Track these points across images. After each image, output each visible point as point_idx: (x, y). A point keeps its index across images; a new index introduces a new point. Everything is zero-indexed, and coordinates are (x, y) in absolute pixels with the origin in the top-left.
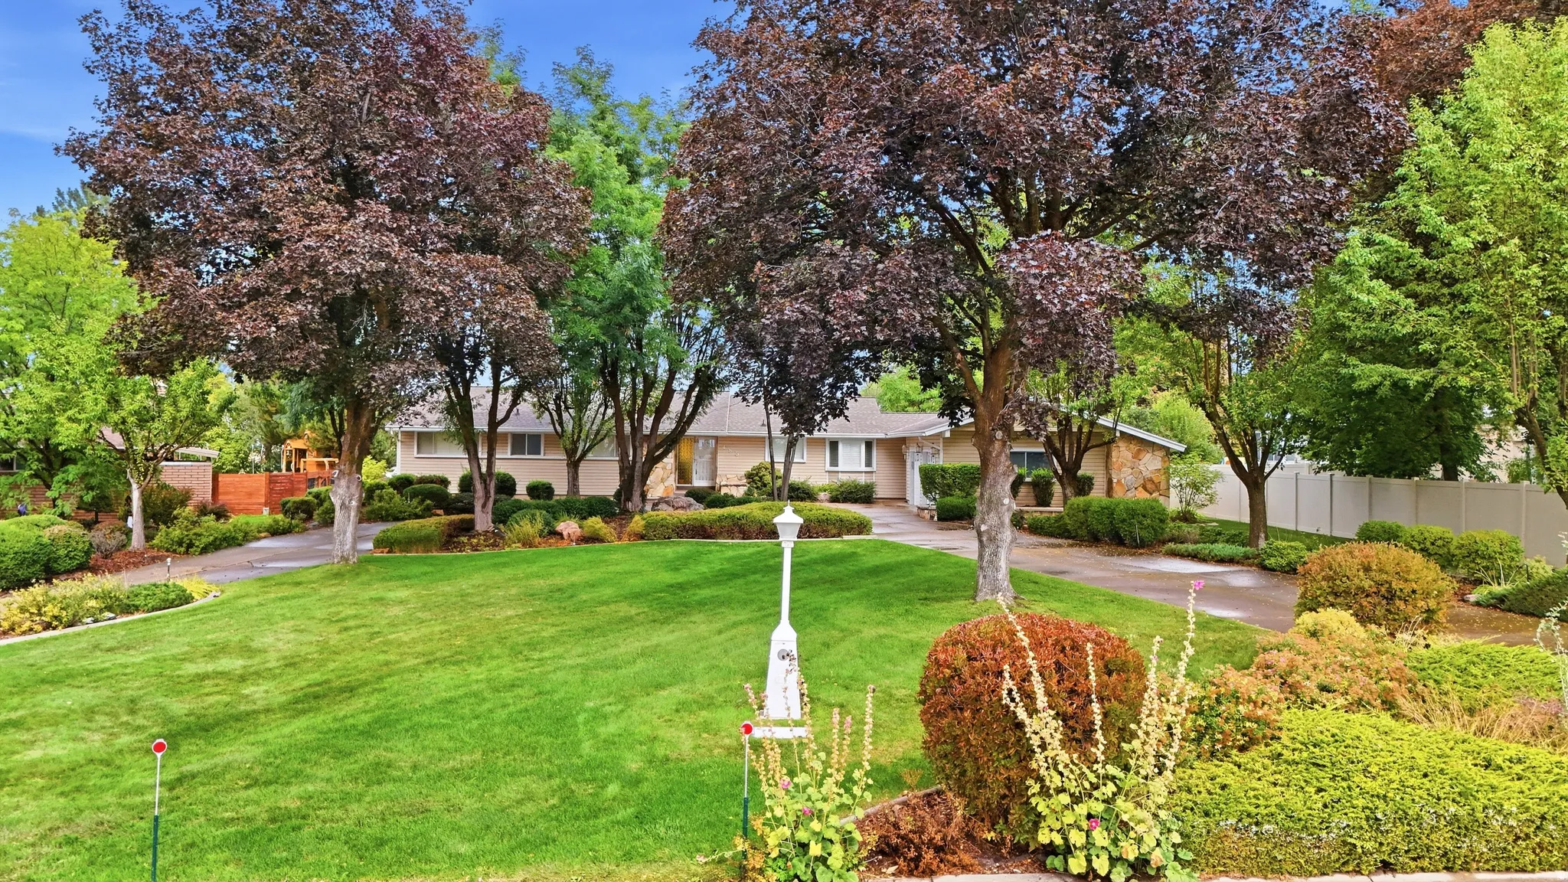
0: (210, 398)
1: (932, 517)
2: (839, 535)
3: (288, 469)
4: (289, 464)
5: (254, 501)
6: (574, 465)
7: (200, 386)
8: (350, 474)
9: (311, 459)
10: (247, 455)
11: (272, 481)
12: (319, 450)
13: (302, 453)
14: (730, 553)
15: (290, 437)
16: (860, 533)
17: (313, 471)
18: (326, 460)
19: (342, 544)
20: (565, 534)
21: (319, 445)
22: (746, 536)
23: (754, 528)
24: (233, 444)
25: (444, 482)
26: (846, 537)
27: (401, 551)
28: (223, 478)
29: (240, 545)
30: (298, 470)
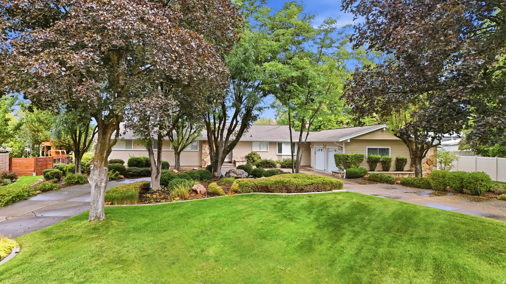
0: (9, 123)
1: (343, 177)
2: (331, 190)
3: (43, 155)
4: (43, 152)
5: (28, 170)
6: (178, 154)
7: (4, 116)
8: (100, 167)
9: (53, 150)
10: (24, 148)
11: (37, 161)
12: (56, 147)
13: (49, 148)
14: (279, 200)
15: (43, 141)
16: (339, 189)
17: (54, 155)
18: (60, 151)
19: (96, 209)
20: (198, 191)
21: (57, 144)
22: (289, 191)
23: (293, 188)
24: (18, 144)
25: (122, 162)
26: (334, 191)
27: (118, 204)
28: (14, 160)
29: (26, 199)
30: (47, 155)
